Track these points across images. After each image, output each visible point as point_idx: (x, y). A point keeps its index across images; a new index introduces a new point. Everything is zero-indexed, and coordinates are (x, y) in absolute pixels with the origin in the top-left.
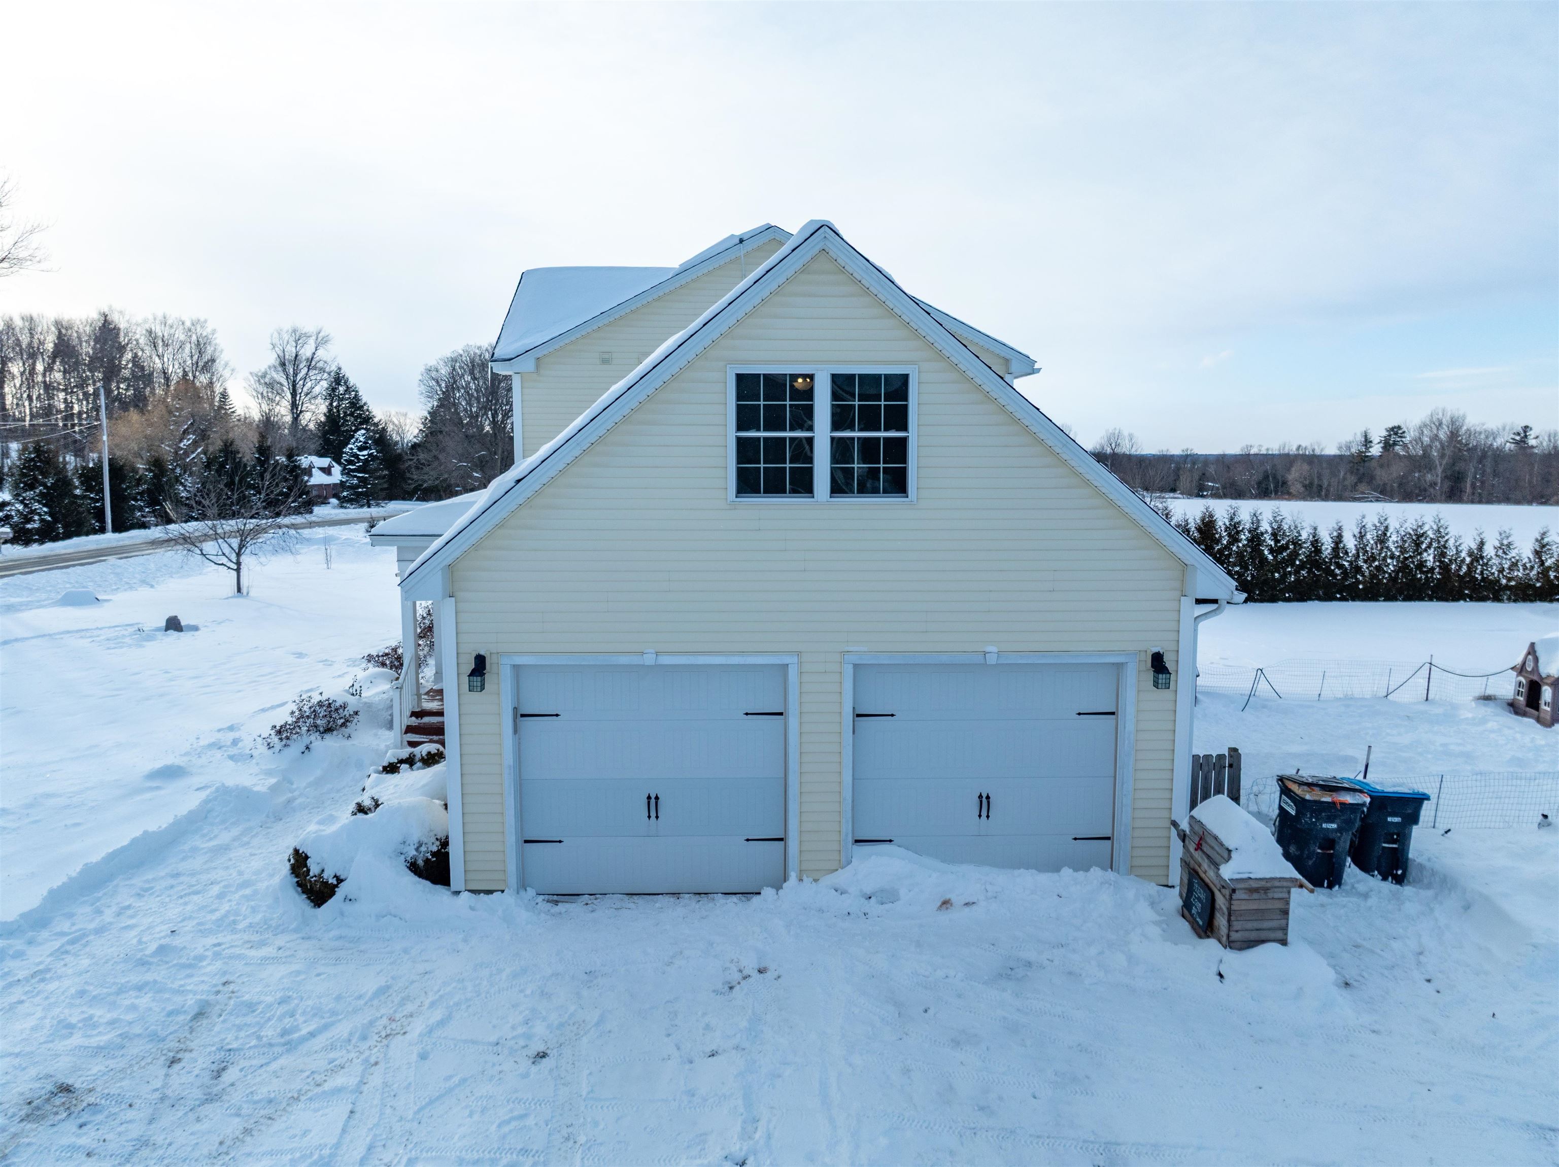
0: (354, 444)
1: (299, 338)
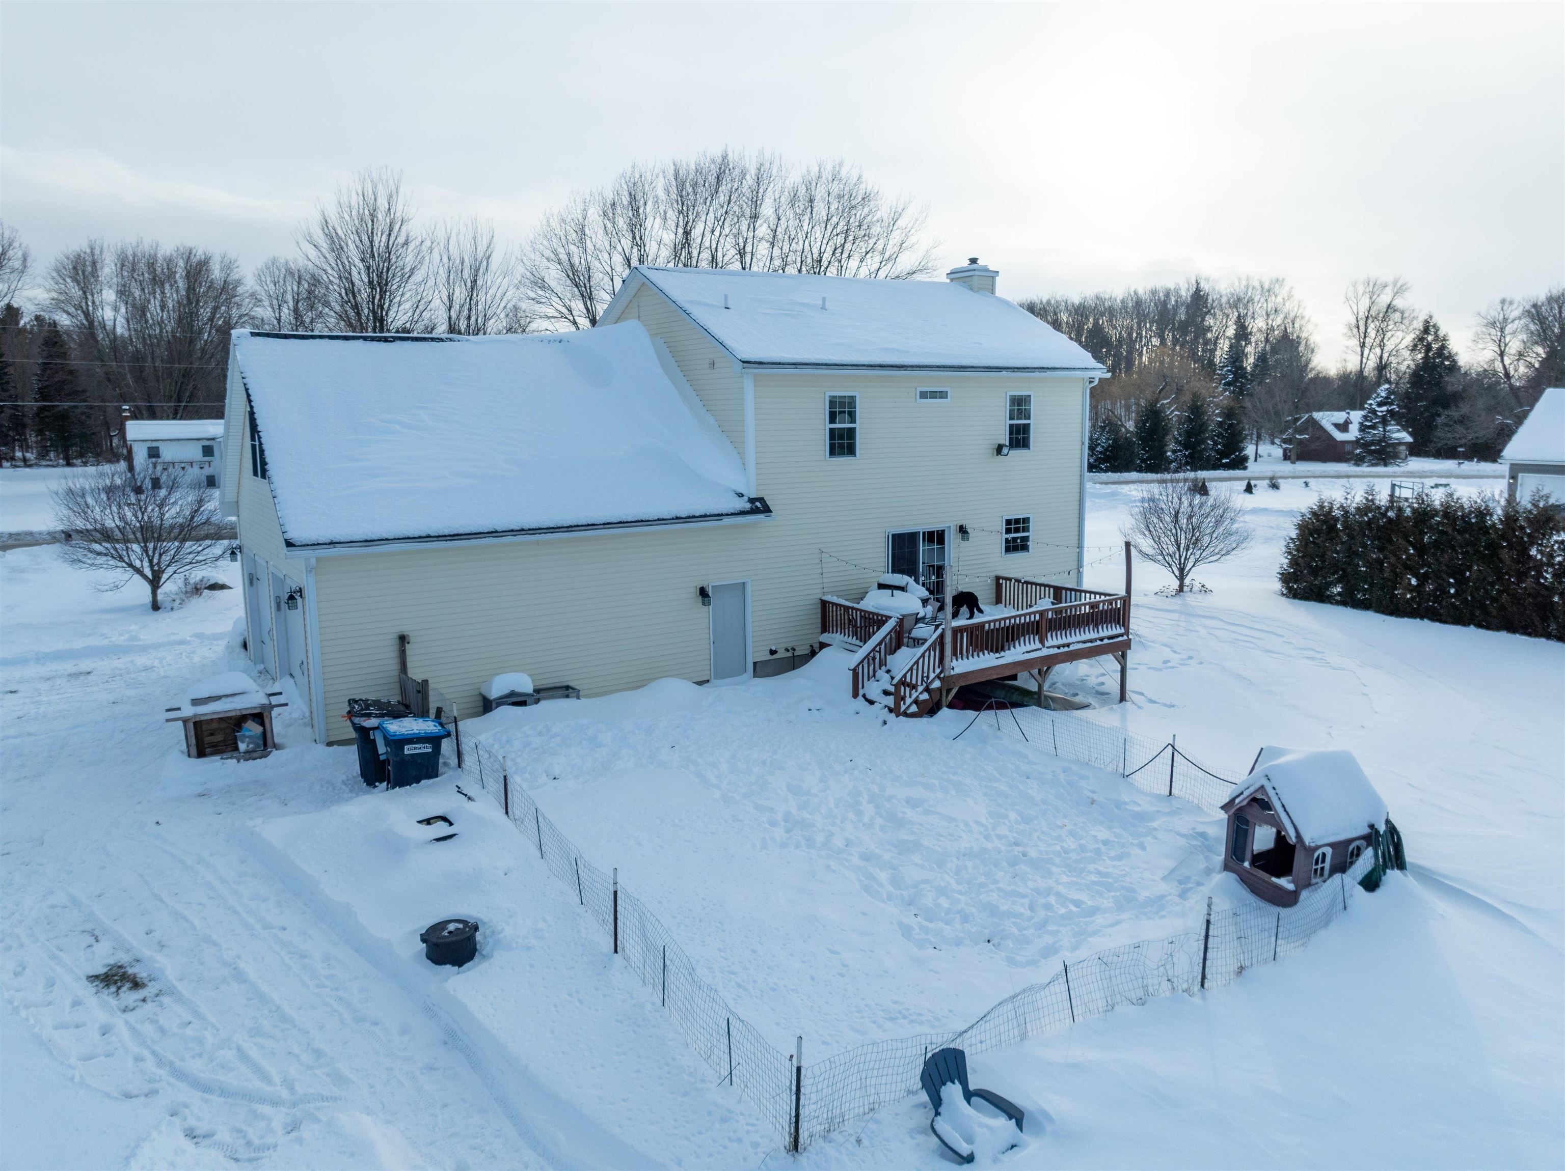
0: (1375, 399)
1: (1374, 288)
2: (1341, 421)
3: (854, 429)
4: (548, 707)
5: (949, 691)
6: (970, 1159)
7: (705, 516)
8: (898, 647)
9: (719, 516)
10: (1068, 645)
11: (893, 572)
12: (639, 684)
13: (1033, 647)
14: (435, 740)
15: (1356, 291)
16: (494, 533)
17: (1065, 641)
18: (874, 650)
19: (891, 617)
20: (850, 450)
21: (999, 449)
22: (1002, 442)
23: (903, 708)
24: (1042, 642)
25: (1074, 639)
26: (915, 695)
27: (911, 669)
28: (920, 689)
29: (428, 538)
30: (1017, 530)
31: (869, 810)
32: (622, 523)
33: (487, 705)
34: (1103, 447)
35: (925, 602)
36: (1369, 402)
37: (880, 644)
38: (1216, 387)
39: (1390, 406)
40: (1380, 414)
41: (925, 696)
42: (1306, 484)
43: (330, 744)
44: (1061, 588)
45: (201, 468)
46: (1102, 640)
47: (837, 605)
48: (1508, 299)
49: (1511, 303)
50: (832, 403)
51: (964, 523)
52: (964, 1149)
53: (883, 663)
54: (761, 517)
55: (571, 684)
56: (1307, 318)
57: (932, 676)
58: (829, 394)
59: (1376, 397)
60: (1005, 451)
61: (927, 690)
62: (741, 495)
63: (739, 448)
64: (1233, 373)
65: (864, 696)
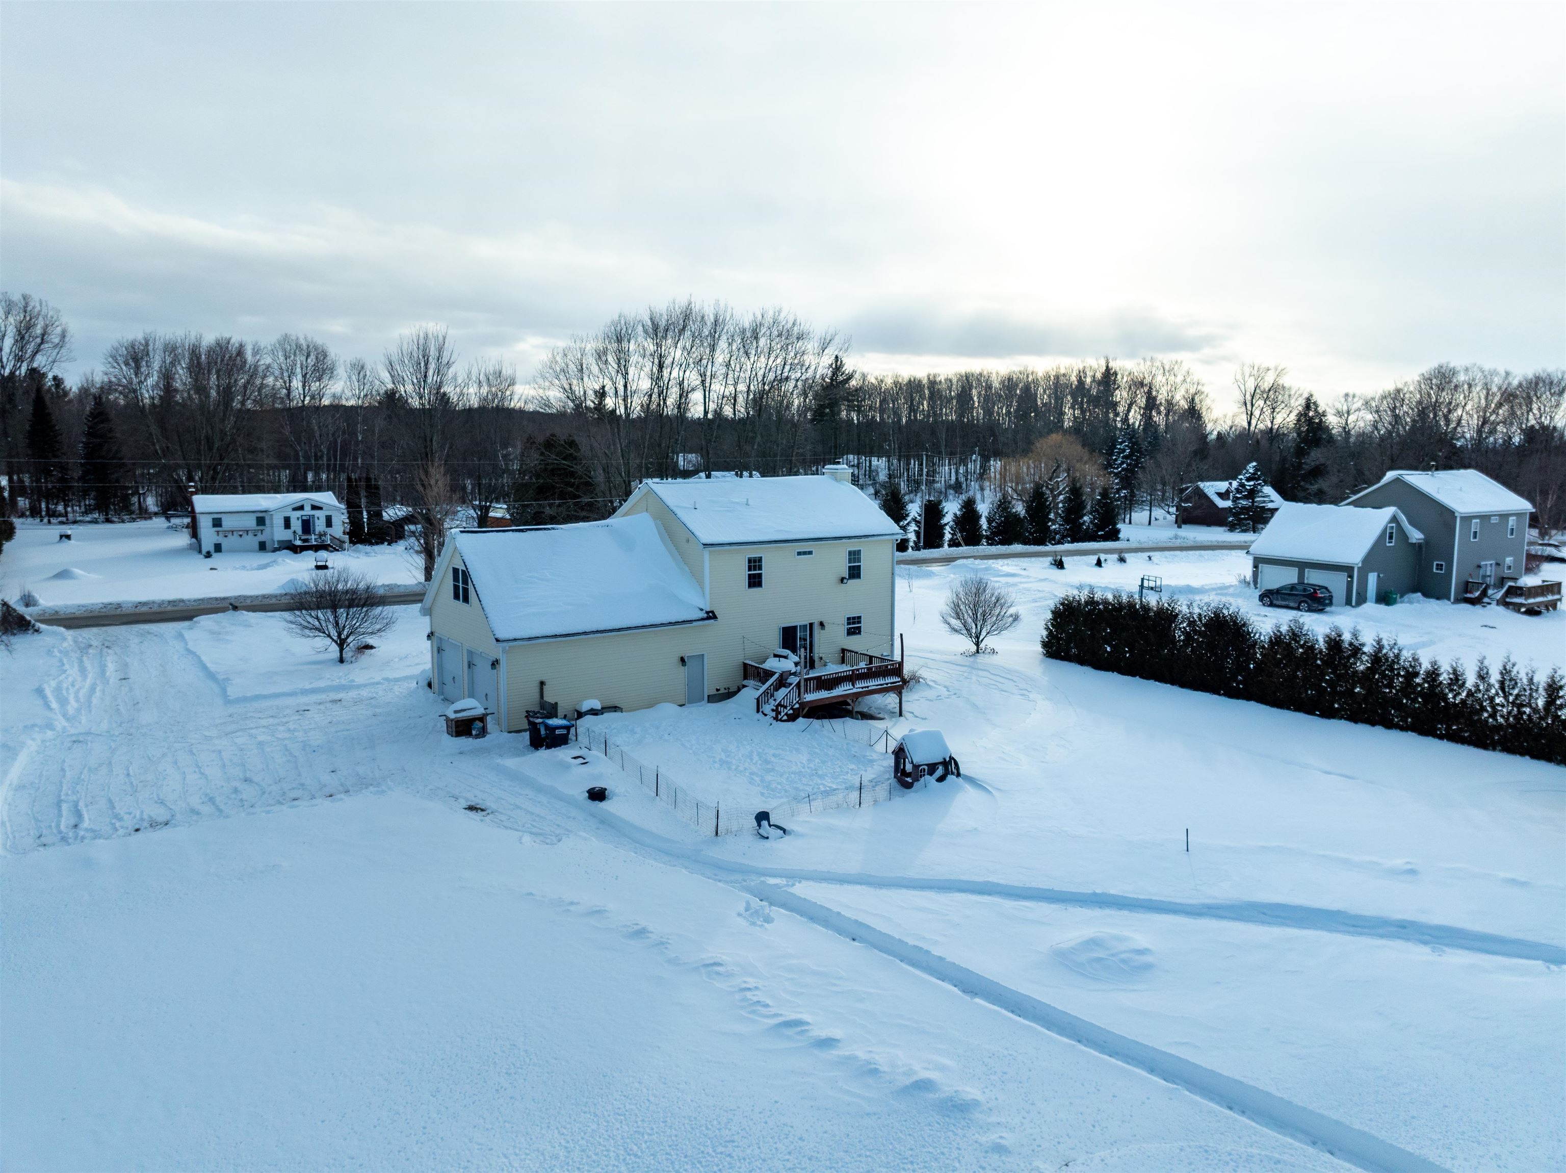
0: (1244, 474)
1: (1258, 371)
2: (1223, 491)
3: (761, 574)
4: (607, 715)
5: (803, 709)
6: (767, 838)
7: (684, 621)
8: (780, 688)
9: (691, 621)
10: (868, 687)
11: (783, 648)
12: (650, 705)
13: (848, 688)
14: (568, 728)
15: (1243, 374)
16: (585, 633)
17: (866, 685)
18: (767, 689)
19: (776, 673)
20: (759, 584)
21: (842, 580)
22: (844, 576)
23: (780, 717)
24: (853, 685)
25: (871, 684)
26: (786, 711)
27: (784, 698)
28: (788, 708)
29: (556, 636)
30: (854, 623)
31: (756, 758)
32: (644, 627)
33: (580, 715)
34: (996, 522)
35: (796, 664)
36: (1240, 477)
37: (770, 686)
38: (1116, 460)
39: (1257, 480)
40: (1248, 488)
41: (791, 712)
42: (1150, 558)
43: (510, 732)
44: (873, 656)
45: (255, 535)
46: (887, 684)
47: (752, 666)
48: (1351, 393)
49: (1354, 396)
50: (750, 561)
51: (822, 620)
52: (766, 835)
53: (772, 695)
54: (712, 621)
55: (618, 705)
56: (1205, 394)
57: (794, 702)
58: (747, 556)
59: (1246, 473)
60: (845, 581)
61: (792, 708)
62: (702, 610)
63: (701, 584)
64: (1130, 448)
65: (762, 712)
